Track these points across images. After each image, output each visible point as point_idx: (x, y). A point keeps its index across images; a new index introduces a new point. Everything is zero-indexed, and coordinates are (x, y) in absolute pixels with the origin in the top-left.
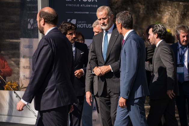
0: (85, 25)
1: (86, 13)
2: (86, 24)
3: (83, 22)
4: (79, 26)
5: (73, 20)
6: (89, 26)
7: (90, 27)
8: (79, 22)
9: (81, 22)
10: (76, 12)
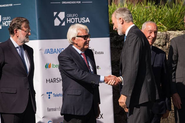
0: (77, 20)
1: (77, 2)
2: (78, 17)
3: (74, 16)
4: (70, 21)
5: (61, 13)
6: (82, 20)
7: (84, 21)
8: (69, 16)
9: (71, 15)
10: (64, 2)
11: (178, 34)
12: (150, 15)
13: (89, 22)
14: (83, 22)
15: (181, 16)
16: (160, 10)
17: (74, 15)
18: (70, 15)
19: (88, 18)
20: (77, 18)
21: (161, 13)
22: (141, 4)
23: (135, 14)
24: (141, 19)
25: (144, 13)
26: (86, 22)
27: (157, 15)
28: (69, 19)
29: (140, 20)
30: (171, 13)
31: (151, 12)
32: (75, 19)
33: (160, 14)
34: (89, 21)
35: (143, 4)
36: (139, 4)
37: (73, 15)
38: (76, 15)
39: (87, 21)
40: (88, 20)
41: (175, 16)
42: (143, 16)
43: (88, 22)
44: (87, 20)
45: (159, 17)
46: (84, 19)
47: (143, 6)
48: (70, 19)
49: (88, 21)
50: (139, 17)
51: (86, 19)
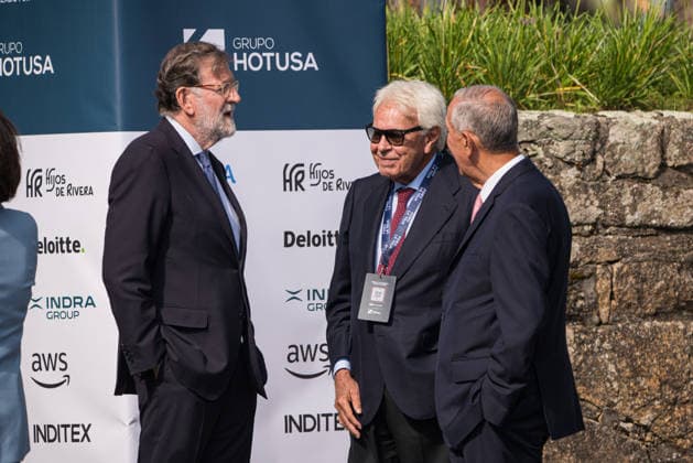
2: (274, 51)
3: (258, 45)
5: (210, 32)
8: (242, 45)
9: (249, 41)
11: (639, 123)
12: (537, 49)
13: (317, 68)
14: (293, 67)
15: (652, 55)
16: (576, 33)
17: (261, 42)
18: (245, 42)
19: (310, 55)
20: (272, 54)
21: (576, 43)
22: (507, 9)
23: (482, 45)
24: (504, 63)
25: (515, 41)
26: (305, 69)
27: (564, 51)
28: (240, 57)
29: (500, 65)
30: (615, 43)
31: (543, 37)
32: (265, 58)
33: (573, 48)
34: (314, 65)
35: (514, 7)
36: (497, 6)
37: (257, 40)
38: (269, 43)
39: (307, 65)
40: (311, 62)
41: (627, 56)
42: (513, 50)
43: (313, 68)
44: (308, 60)
45: (570, 58)
46: (296, 57)
47: (514, 12)
48: (245, 55)
49: (311, 65)
50: (496, 56)
51: (303, 59)
